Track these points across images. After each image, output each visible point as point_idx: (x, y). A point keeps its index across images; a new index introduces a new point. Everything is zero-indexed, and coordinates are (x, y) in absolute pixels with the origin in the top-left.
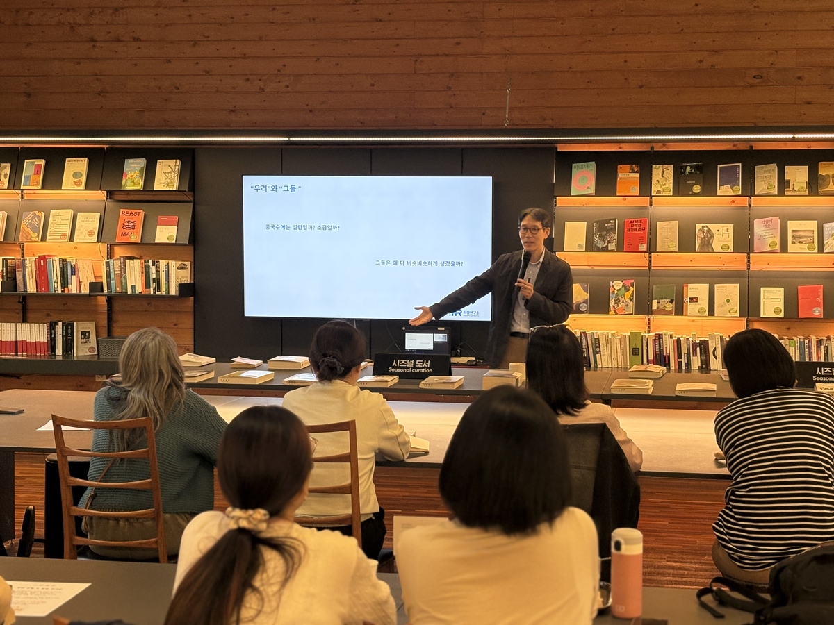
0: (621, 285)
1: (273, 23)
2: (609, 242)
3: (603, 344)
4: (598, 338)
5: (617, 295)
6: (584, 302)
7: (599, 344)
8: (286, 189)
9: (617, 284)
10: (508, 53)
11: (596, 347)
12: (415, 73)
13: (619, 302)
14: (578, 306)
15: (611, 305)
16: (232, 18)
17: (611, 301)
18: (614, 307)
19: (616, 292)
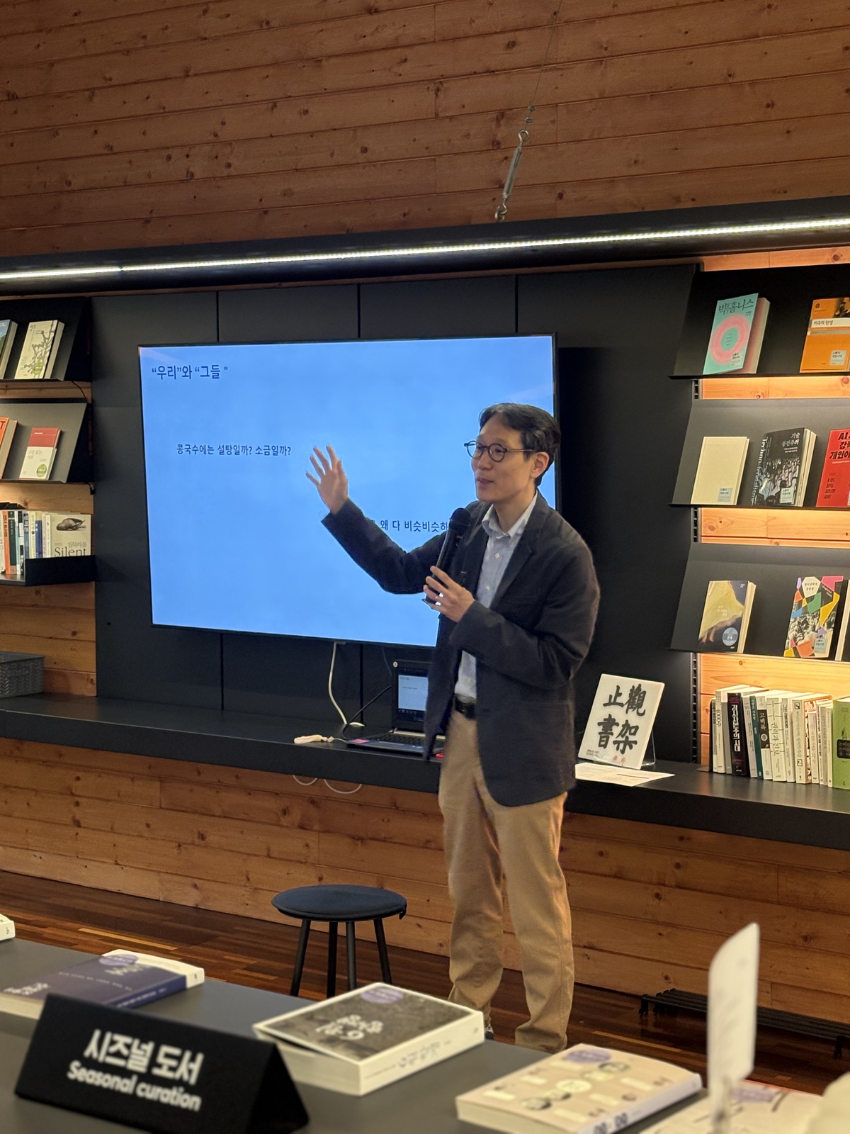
0: (817, 588)
1: (205, 39)
2: (783, 485)
3: (775, 725)
4: (765, 711)
5: (806, 612)
6: (733, 626)
7: (767, 725)
8: (204, 372)
9: (809, 586)
10: (605, 53)
11: (761, 732)
12: (437, 115)
13: (806, 628)
14: (719, 632)
15: (791, 634)
16: (144, 37)
17: (791, 625)
18: (795, 639)
19: (804, 604)
